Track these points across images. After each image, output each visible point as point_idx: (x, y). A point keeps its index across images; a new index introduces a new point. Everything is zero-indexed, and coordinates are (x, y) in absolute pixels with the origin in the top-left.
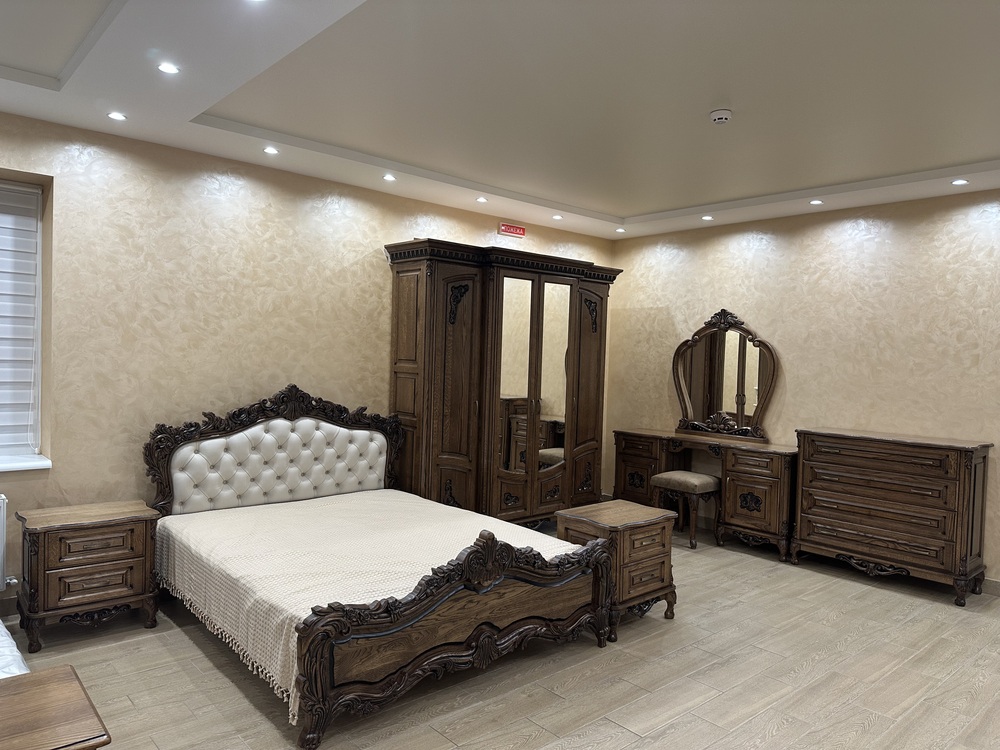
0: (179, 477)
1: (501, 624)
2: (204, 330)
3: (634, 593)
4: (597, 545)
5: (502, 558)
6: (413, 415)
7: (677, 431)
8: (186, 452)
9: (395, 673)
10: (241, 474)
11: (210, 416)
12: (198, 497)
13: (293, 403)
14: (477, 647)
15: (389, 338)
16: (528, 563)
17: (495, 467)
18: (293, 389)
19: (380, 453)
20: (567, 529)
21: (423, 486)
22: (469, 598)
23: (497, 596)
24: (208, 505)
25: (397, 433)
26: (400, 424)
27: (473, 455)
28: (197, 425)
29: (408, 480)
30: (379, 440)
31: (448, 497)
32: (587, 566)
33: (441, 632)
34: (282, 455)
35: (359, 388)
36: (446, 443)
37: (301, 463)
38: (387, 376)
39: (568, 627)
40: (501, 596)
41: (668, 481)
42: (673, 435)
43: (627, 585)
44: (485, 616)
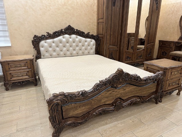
0: (42, 49)
1: (124, 98)
2: (46, 10)
3: (169, 88)
4: (160, 74)
5: (126, 78)
6: (102, 35)
7: (178, 40)
8: (42, 43)
9: (86, 114)
10: (58, 49)
11: (48, 33)
12: (47, 54)
13: (70, 30)
14: (115, 105)
15: (96, 13)
16: (135, 79)
17: (125, 49)
18: (69, 26)
19: (94, 45)
20: (147, 67)
21: (105, 54)
22: (113, 90)
23: (123, 90)
24: (50, 56)
25: (98, 40)
26: (99, 37)
27: (118, 46)
28: (45, 36)
29: (101, 52)
30: (93, 41)
31: (111, 57)
32: (156, 80)
33: (103, 101)
34: (68, 44)
35: (89, 28)
36: (111, 42)
37: (73, 47)
38: (96, 24)
39: (147, 99)
40: (125, 90)
41: (176, 54)
42: (177, 41)
43: (167, 86)
44: (118, 96)
